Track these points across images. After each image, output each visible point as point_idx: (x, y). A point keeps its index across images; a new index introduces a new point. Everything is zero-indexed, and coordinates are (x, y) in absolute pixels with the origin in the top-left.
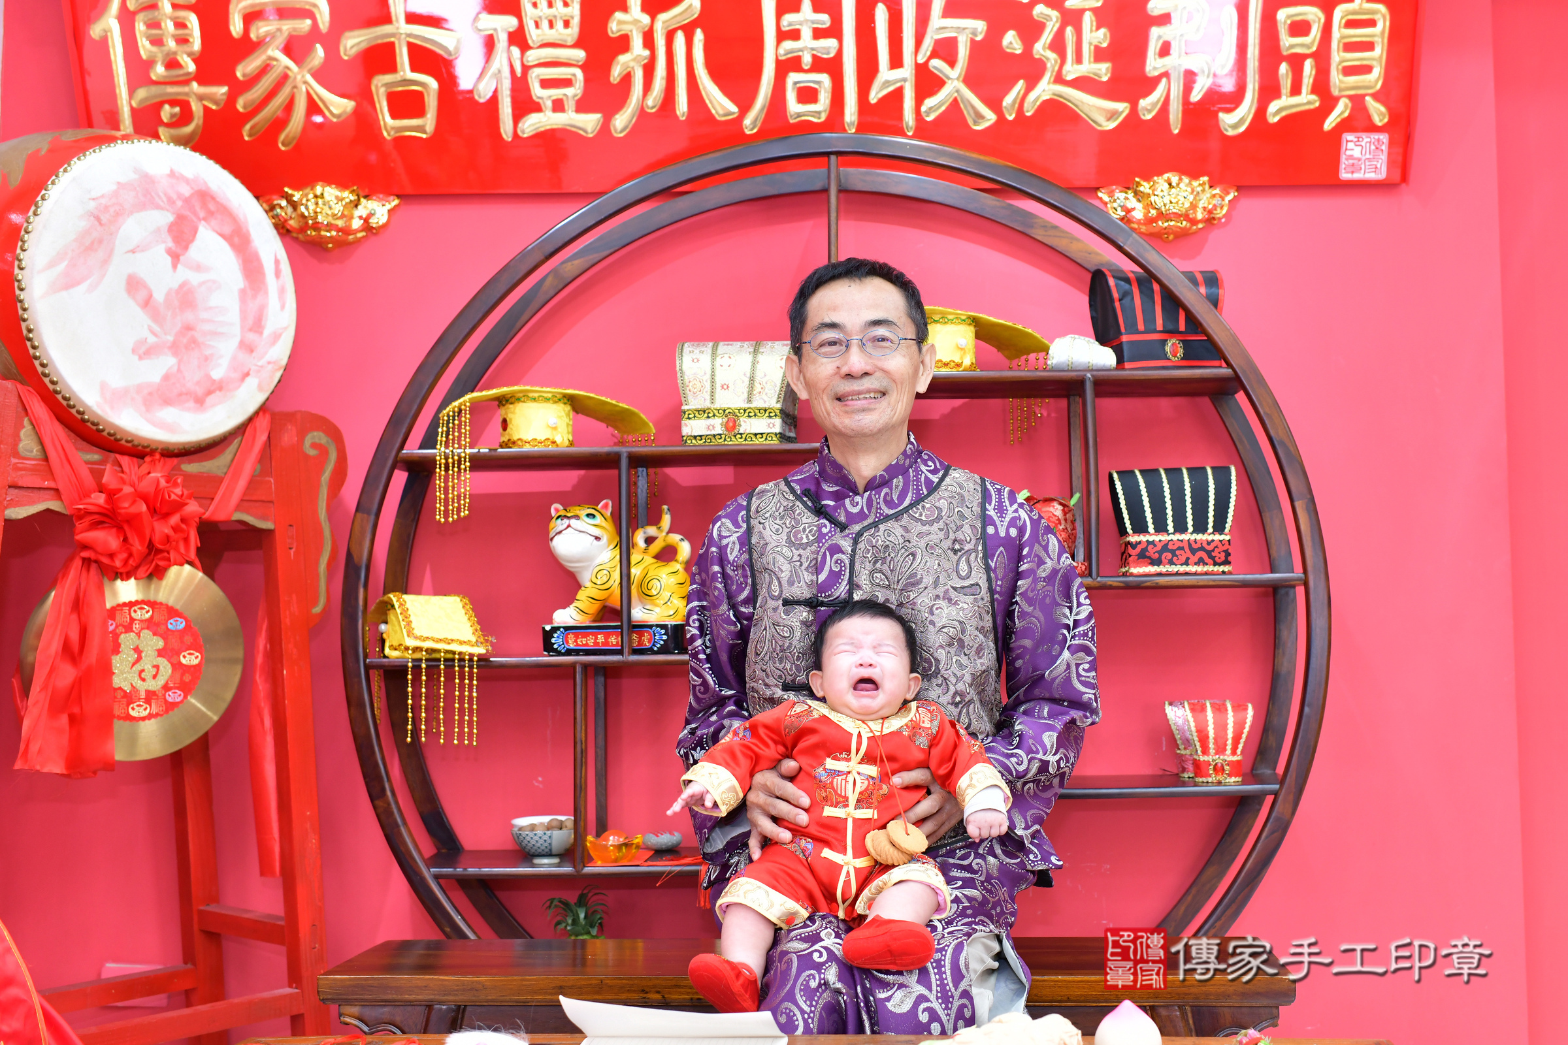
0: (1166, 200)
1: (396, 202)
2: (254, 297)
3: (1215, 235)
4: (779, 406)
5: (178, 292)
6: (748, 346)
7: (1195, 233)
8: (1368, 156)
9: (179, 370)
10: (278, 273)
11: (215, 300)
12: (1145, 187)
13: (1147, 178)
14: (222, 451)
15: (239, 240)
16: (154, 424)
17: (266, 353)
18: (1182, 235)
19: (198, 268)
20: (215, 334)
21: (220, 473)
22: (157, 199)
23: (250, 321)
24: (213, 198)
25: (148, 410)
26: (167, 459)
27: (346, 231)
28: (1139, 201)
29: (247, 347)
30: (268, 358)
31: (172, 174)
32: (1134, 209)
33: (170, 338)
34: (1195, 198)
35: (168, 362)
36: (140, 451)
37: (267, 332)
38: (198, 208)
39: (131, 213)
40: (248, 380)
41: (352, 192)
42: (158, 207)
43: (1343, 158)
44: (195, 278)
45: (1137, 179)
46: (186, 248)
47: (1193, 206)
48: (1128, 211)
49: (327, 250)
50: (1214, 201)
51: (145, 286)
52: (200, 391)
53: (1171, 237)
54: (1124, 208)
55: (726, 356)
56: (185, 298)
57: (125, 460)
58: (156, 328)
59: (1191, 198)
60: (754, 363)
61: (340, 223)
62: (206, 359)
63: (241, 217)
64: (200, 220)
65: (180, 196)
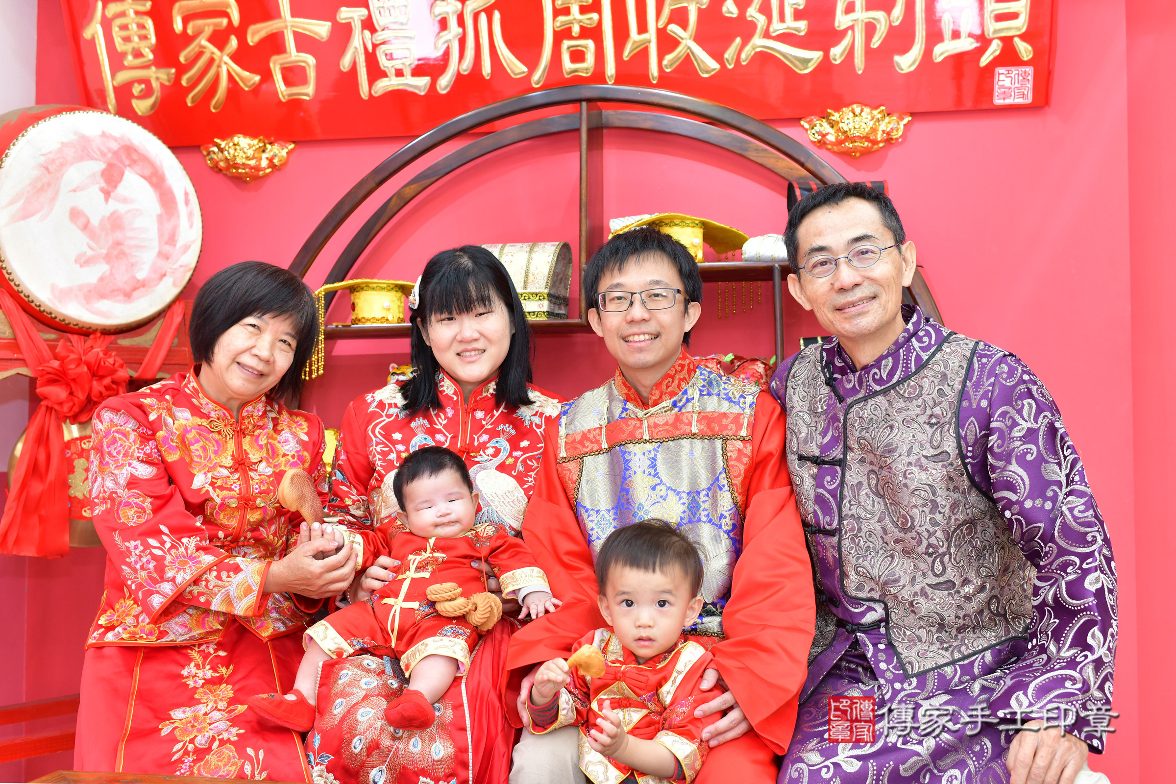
0: (851, 126)
1: (292, 146)
2: (169, 220)
3: (893, 152)
4: (546, 291)
5: (109, 218)
6: (526, 246)
7: (877, 151)
8: (1016, 85)
9: (111, 274)
10: (187, 202)
11: (138, 223)
12: (836, 116)
13: (837, 110)
14: (148, 330)
15: (156, 180)
16: (93, 312)
17: (178, 259)
18: (866, 152)
19: (125, 200)
20: (139, 247)
21: (147, 346)
22: (92, 153)
23: (166, 237)
24: (136, 150)
25: (88, 303)
26: (106, 336)
27: (257, 168)
28: (832, 127)
29: (164, 256)
30: (180, 262)
31: (104, 135)
32: (827, 134)
33: (104, 251)
34: (875, 124)
35: (103, 268)
36: (85, 332)
37: (180, 244)
38: (124, 158)
39: (72, 163)
40: (165, 279)
41: (260, 141)
42: (93, 159)
43: (996, 87)
44: (122, 208)
45: (829, 111)
46: (115, 187)
47: (874, 130)
48: (824, 136)
49: (246, 182)
50: (891, 126)
51: (84, 215)
52: (128, 288)
53: (858, 154)
54: (820, 133)
55: (510, 255)
56: (115, 222)
57: (74, 338)
58: (93, 244)
59: (871, 124)
60: (529, 260)
61: (252, 163)
62: (132, 265)
63: (158, 163)
64: (125, 166)
65: (110, 150)
